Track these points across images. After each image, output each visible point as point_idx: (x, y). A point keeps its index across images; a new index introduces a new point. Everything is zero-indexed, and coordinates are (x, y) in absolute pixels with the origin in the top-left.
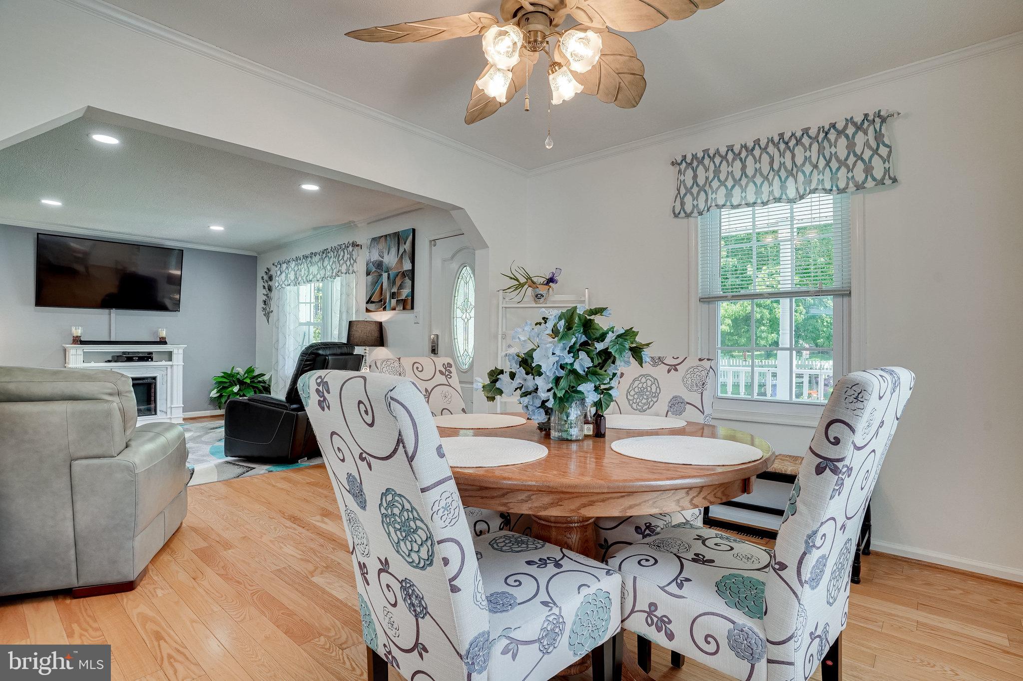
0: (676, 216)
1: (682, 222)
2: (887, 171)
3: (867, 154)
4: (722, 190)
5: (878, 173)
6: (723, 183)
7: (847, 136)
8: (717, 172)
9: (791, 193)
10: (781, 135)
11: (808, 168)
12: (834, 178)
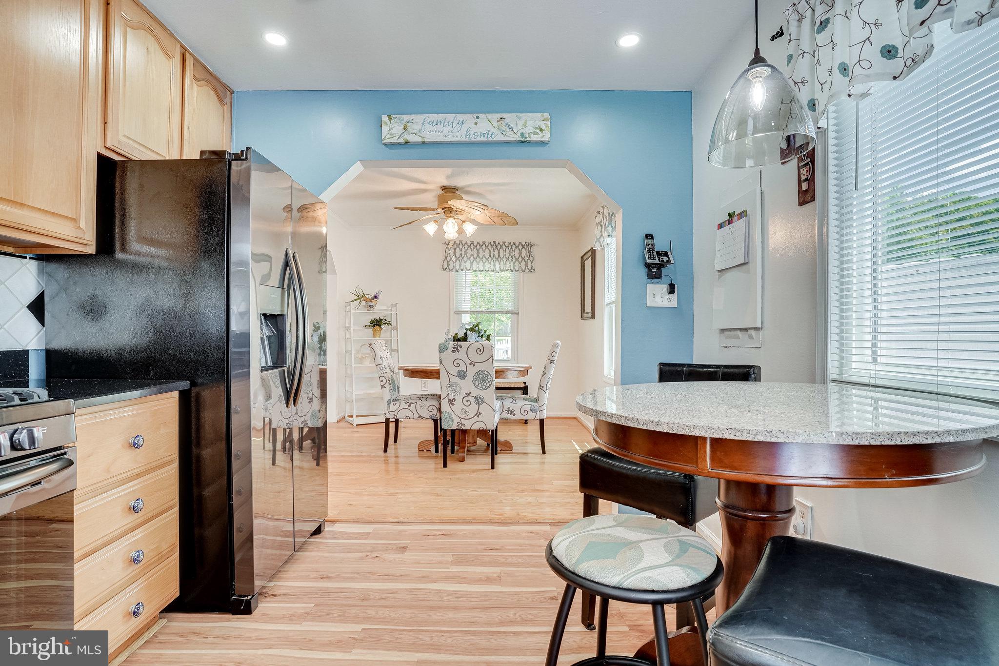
0: (444, 270)
1: (446, 273)
2: (532, 266)
3: (526, 259)
4: (469, 262)
5: (530, 267)
6: (469, 259)
7: (519, 249)
8: (466, 252)
9: (497, 268)
10: (495, 242)
11: (505, 259)
12: (514, 266)
